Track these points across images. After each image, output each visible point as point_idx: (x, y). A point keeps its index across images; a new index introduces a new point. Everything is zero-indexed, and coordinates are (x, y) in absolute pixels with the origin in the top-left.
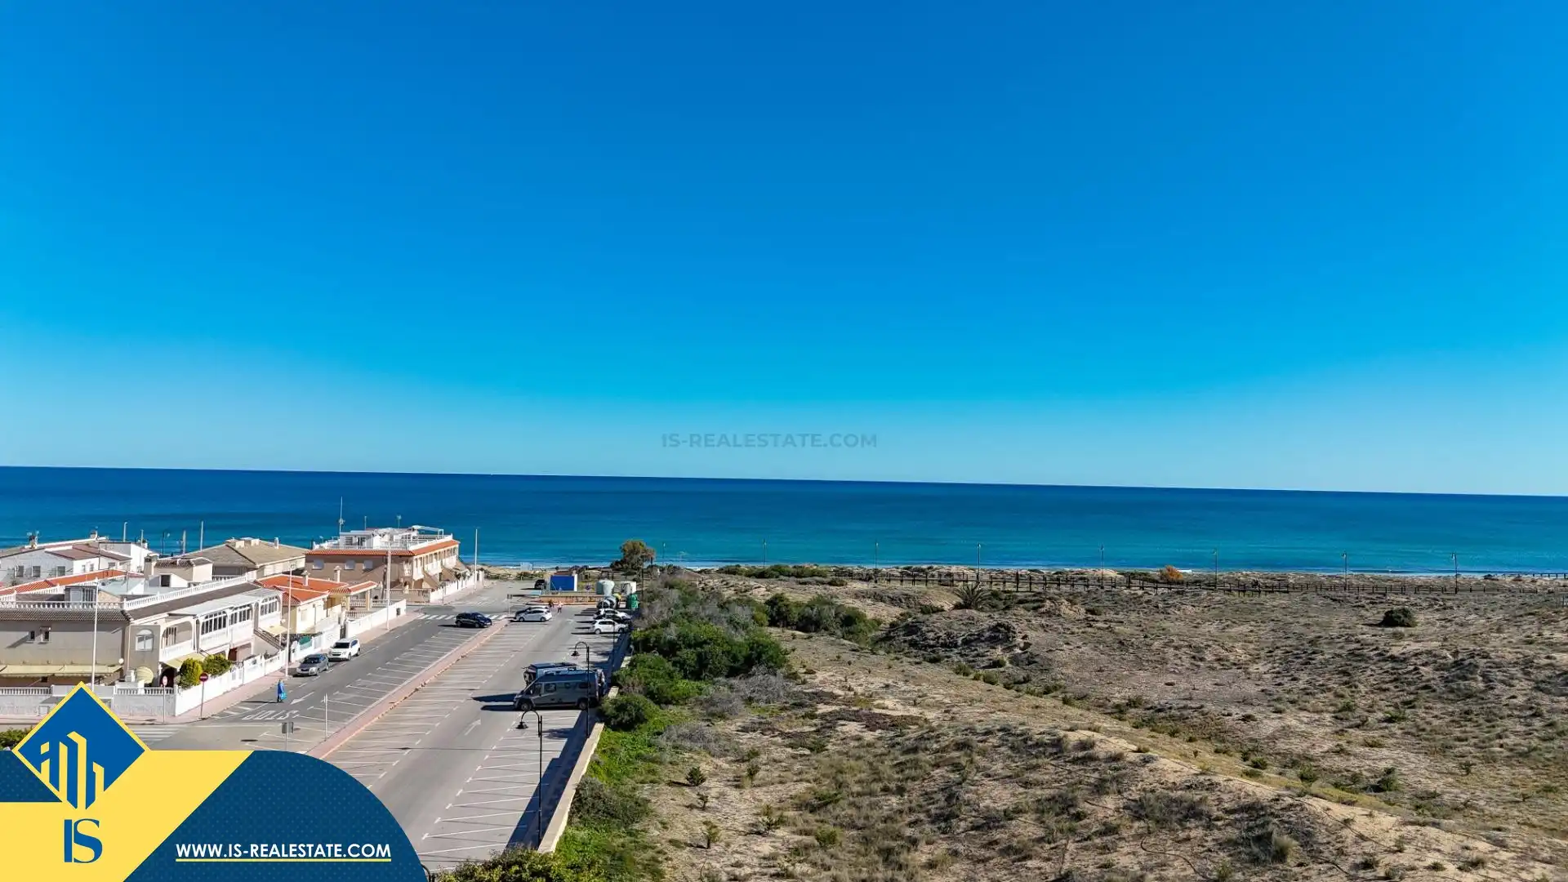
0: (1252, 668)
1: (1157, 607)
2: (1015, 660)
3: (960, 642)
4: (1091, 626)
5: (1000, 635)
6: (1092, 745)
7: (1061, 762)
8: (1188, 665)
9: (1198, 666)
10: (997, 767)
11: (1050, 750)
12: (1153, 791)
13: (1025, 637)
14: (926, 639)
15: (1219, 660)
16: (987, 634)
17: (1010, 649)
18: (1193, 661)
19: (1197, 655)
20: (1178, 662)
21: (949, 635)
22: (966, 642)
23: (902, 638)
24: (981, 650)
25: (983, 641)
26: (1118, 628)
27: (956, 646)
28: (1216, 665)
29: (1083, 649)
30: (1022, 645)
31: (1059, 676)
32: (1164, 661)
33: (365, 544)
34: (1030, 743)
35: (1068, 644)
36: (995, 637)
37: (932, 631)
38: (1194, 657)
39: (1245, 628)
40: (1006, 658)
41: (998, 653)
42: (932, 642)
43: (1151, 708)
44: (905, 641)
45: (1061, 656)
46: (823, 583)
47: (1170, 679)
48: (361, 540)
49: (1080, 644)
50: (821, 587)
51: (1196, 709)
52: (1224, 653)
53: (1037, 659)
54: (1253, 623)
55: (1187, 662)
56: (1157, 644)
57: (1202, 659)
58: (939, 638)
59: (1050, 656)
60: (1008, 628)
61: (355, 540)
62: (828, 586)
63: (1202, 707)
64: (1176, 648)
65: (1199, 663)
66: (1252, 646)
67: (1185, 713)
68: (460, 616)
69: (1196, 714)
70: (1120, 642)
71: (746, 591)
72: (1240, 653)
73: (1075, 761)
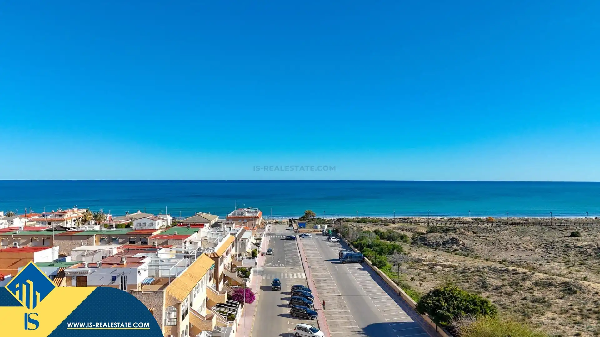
0: (536, 250)
1: (494, 231)
2: (461, 249)
3: (441, 244)
4: (479, 238)
5: (454, 241)
6: (516, 270)
7: (509, 274)
8: (516, 250)
9: (519, 250)
10: (492, 276)
11: (505, 271)
12: (538, 280)
13: (462, 242)
14: (429, 243)
15: (525, 248)
16: (450, 241)
17: (459, 245)
18: (516, 248)
19: (518, 247)
20: (512, 249)
21: (437, 241)
22: (443, 244)
23: (421, 243)
24: (449, 246)
25: (449, 243)
26: (488, 239)
27: (440, 245)
28: (524, 249)
29: (482, 245)
30: (462, 244)
31: (477, 253)
32: (508, 249)
33: (244, 214)
34: (498, 270)
35: (476, 244)
36: (453, 242)
37: (430, 240)
38: (517, 247)
39: (527, 238)
40: (458, 248)
41: (455, 247)
42: (432, 244)
43: (510, 262)
44: (422, 244)
45: (476, 247)
46: (382, 225)
47: (512, 254)
48: (242, 213)
49: (480, 244)
50: (382, 226)
51: (524, 262)
52: (526, 246)
53: (468, 248)
54: (529, 236)
55: (515, 249)
56: (504, 243)
57: (519, 248)
58: (433, 242)
59: (473, 247)
60: (457, 239)
61: (240, 213)
62: (384, 226)
63: (526, 262)
64: (511, 245)
65: (519, 249)
66: (533, 244)
67: (521, 263)
68: (287, 237)
69: (524, 263)
70: (492, 243)
71: (361, 228)
72: (530, 246)
73: (513, 274)
